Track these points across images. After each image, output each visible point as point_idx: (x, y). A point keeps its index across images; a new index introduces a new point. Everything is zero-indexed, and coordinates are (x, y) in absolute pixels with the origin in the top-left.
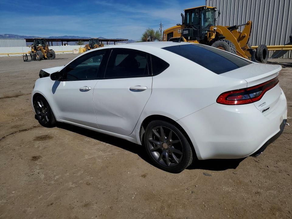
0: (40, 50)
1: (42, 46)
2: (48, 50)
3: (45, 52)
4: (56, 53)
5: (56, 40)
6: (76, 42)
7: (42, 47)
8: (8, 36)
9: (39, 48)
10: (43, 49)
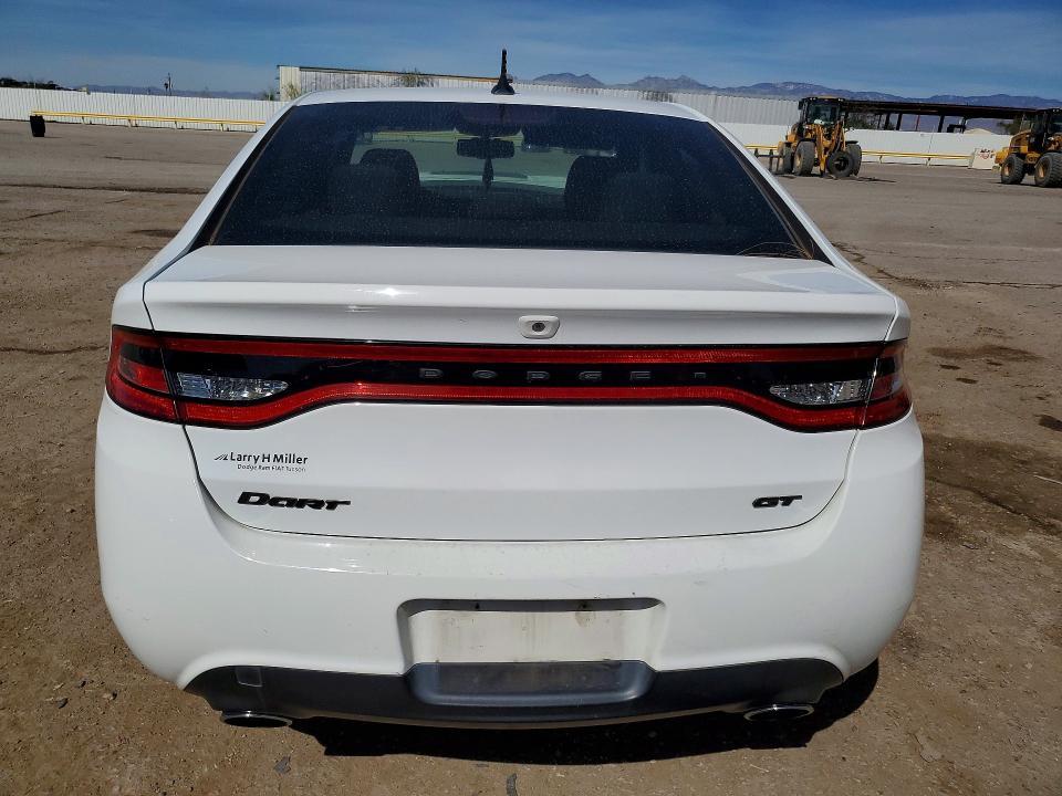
0: (814, 140)
1: (823, 127)
2: (839, 144)
3: (826, 149)
4: (865, 158)
5: (917, 108)
6: (1000, 120)
7: (823, 132)
8: (792, 87)
9: (810, 131)
10: (825, 136)
